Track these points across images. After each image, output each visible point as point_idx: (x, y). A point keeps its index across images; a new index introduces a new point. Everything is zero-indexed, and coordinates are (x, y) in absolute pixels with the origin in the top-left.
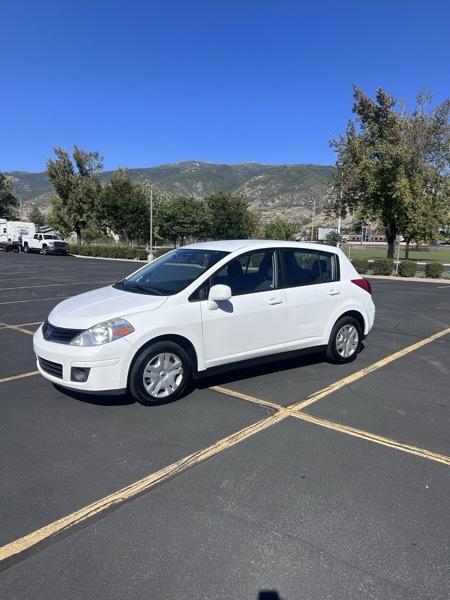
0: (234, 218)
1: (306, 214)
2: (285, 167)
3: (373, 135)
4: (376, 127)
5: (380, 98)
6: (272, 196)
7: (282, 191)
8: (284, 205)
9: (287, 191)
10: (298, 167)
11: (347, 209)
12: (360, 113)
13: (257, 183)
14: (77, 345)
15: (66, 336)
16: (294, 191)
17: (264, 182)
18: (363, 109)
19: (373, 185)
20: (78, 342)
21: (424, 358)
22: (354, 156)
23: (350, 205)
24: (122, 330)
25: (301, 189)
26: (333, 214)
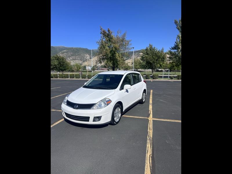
0: (62, 63)
1: (81, 62)
2: (72, 48)
3: (107, 41)
4: (108, 39)
5: (109, 31)
6: (69, 57)
7: (72, 55)
8: (73, 60)
9: (74, 55)
10: (77, 48)
11: (102, 61)
12: (103, 34)
13: (64, 53)
14: (94, 109)
15: (89, 106)
16: (76, 55)
17: (66, 52)
18: (104, 33)
19: (110, 55)
20: (94, 108)
21: (157, 99)
22: (103, 46)
23: (103, 60)
24: (109, 102)
25: (78, 55)
26: (98, 63)
